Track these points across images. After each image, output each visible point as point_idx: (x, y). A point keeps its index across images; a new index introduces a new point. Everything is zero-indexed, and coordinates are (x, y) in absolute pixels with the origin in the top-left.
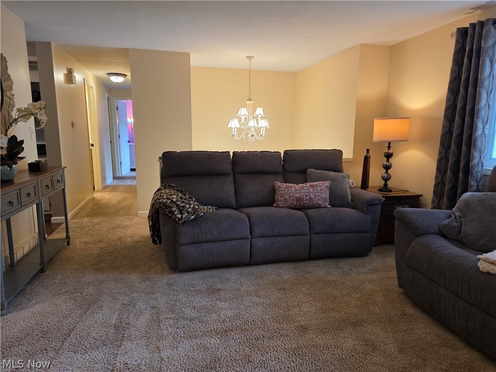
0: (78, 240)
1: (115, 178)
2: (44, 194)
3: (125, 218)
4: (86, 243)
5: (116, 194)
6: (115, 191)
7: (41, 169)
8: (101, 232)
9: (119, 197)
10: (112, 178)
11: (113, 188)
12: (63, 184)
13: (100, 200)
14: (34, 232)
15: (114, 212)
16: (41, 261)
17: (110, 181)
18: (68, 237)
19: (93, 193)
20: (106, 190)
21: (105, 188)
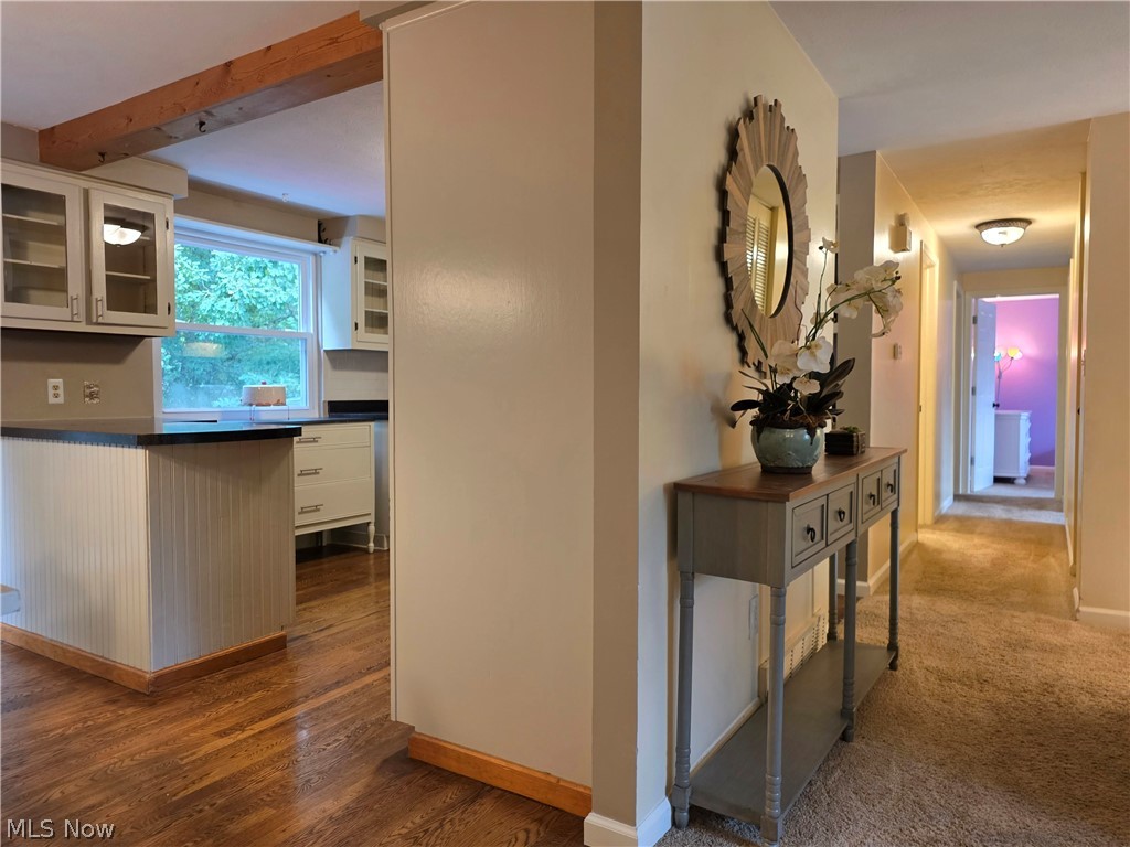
0: (918, 660)
1: (957, 497)
2: (865, 517)
3: (1038, 620)
4: (944, 678)
5: (977, 540)
6: (971, 532)
7: (855, 450)
8: (976, 649)
9: (990, 551)
10: (952, 497)
11: (964, 525)
12: (896, 496)
13: (939, 552)
14: (810, 614)
15: (993, 593)
16: (844, 708)
17: (947, 503)
18: (893, 646)
19: (917, 531)
20: (943, 526)
21: (940, 520)
